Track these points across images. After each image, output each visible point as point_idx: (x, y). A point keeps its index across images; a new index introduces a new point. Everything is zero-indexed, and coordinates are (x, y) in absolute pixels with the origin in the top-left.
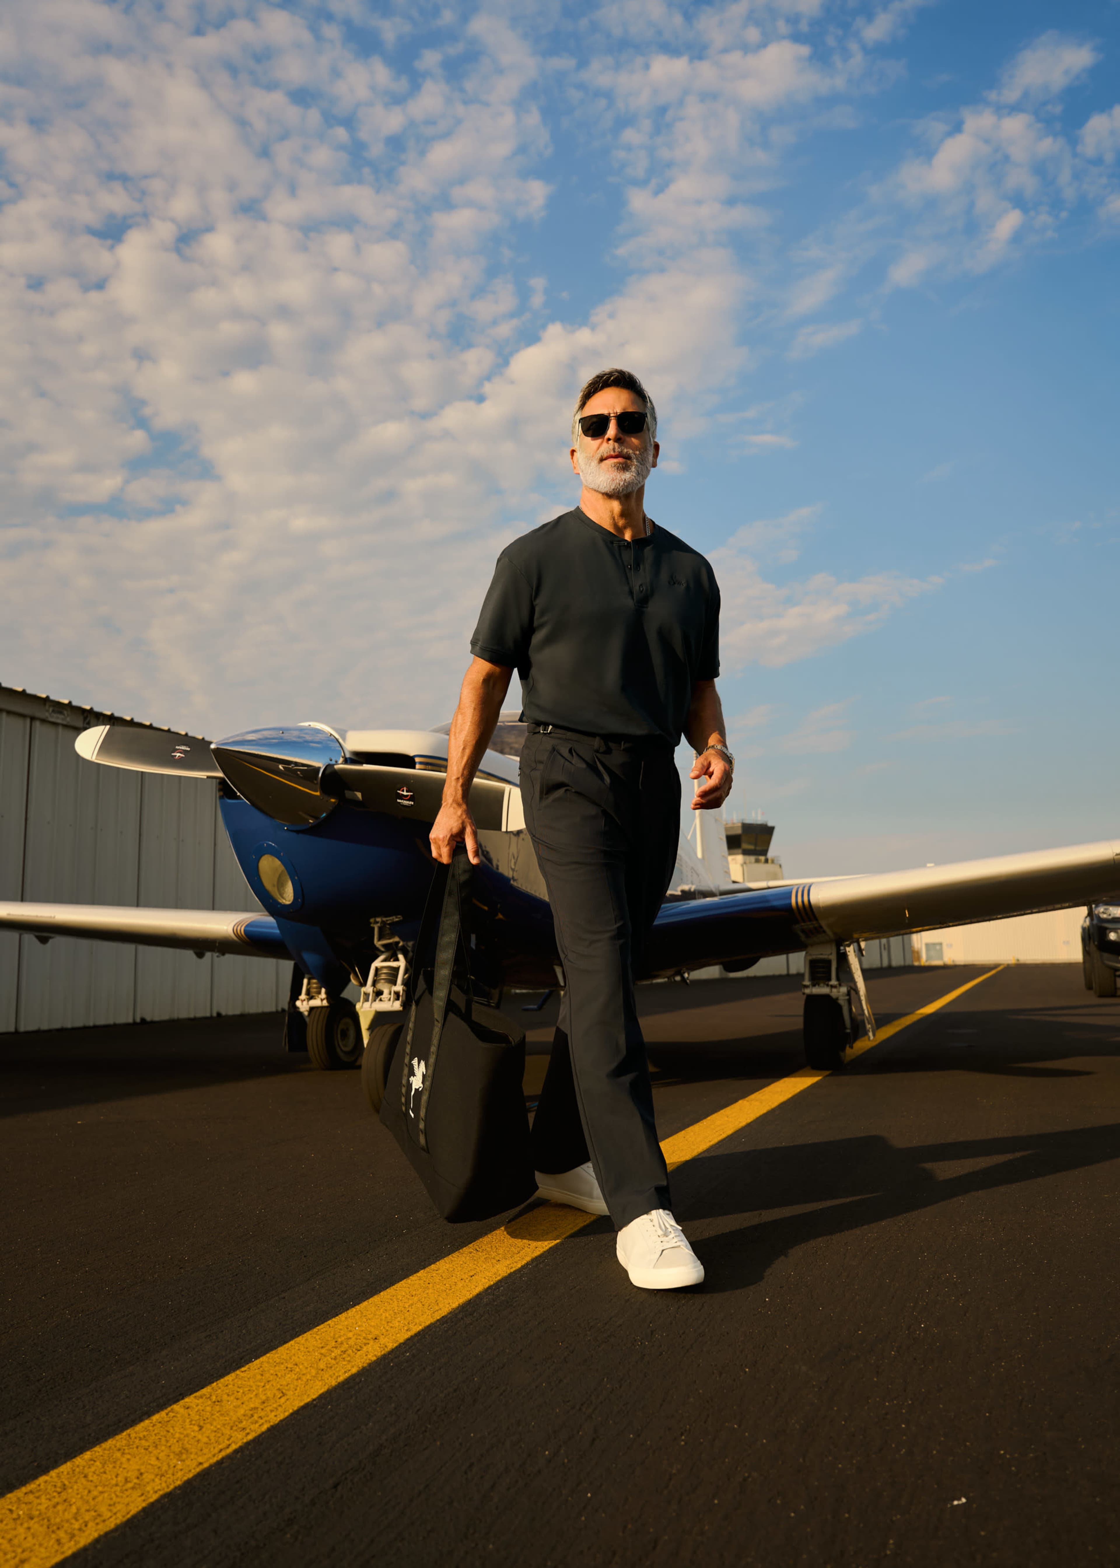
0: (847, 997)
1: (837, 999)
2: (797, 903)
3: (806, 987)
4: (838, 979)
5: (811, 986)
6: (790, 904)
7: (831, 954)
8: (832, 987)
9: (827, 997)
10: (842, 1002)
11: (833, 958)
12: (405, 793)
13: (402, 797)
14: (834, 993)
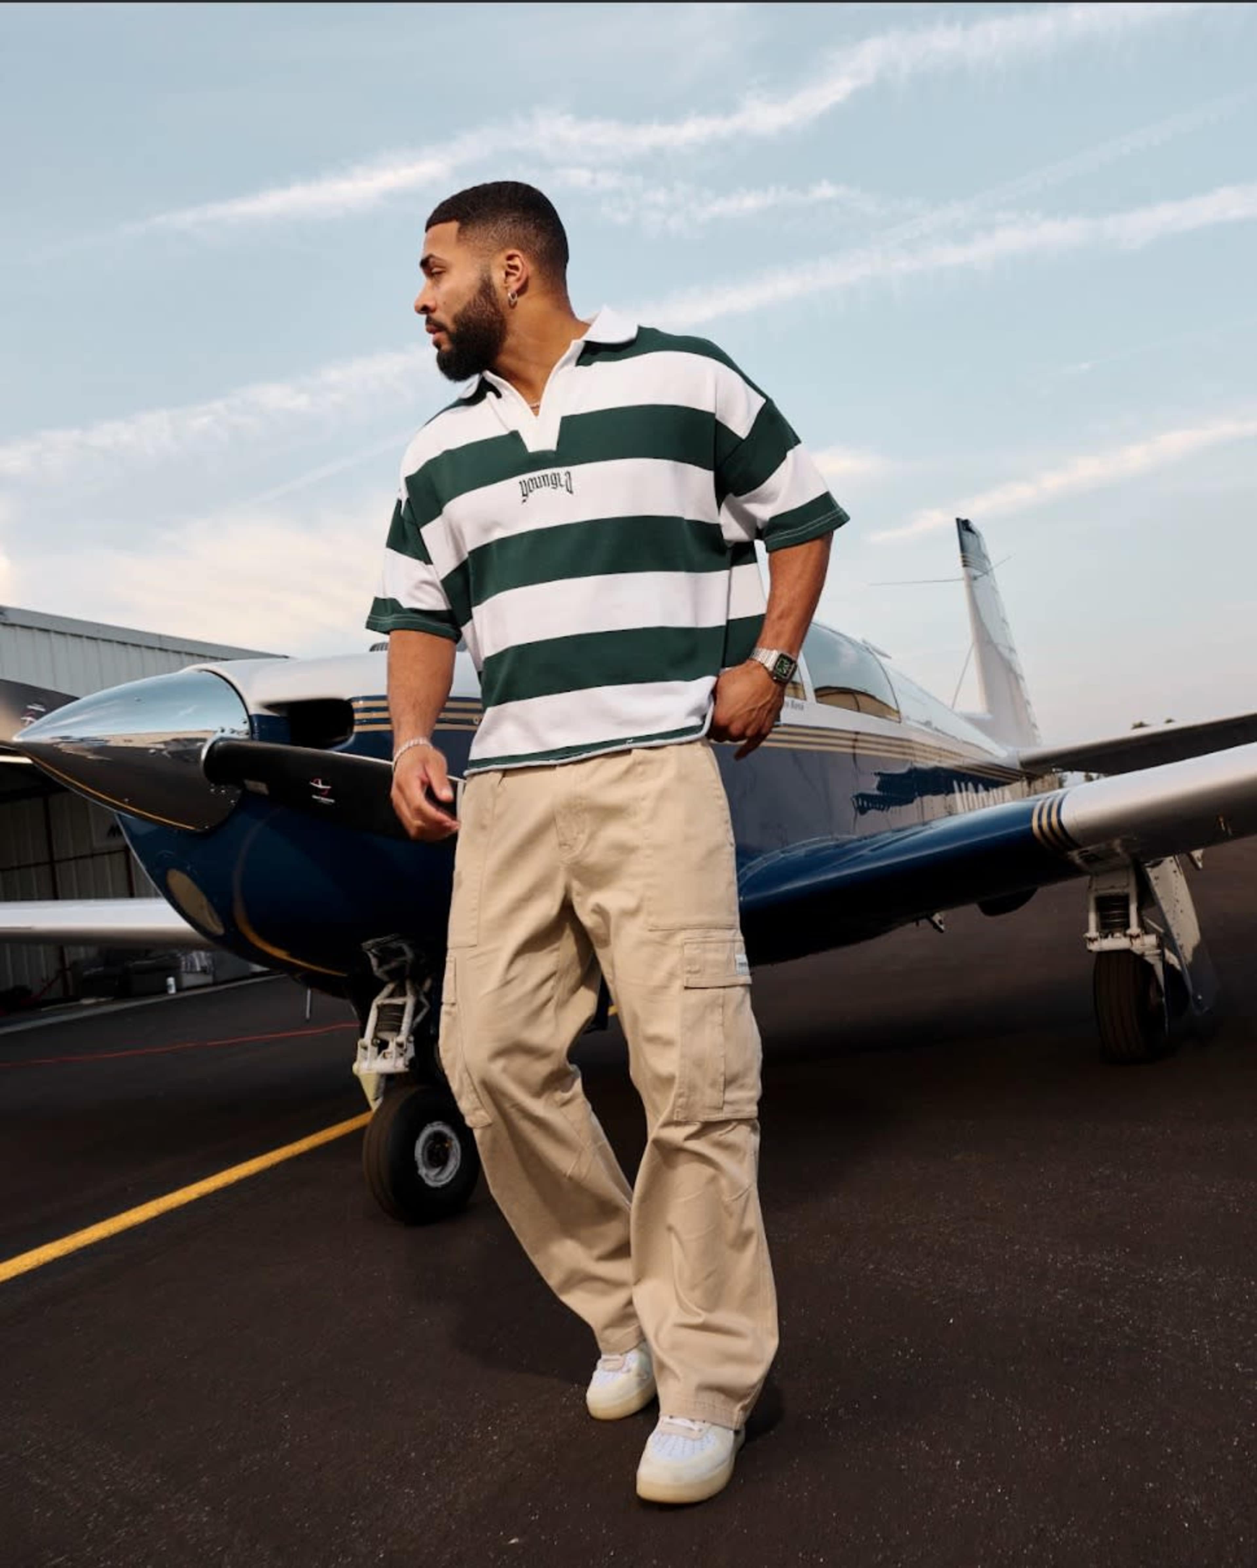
0: (1158, 951)
1: (1143, 955)
2: (1040, 826)
3: (1092, 940)
4: (1142, 924)
5: (1099, 939)
6: (1031, 828)
7: (1128, 885)
8: (1132, 937)
9: (1127, 953)
10: (1152, 957)
11: (1132, 891)
12: (320, 786)
13: (319, 792)
14: (1137, 946)
